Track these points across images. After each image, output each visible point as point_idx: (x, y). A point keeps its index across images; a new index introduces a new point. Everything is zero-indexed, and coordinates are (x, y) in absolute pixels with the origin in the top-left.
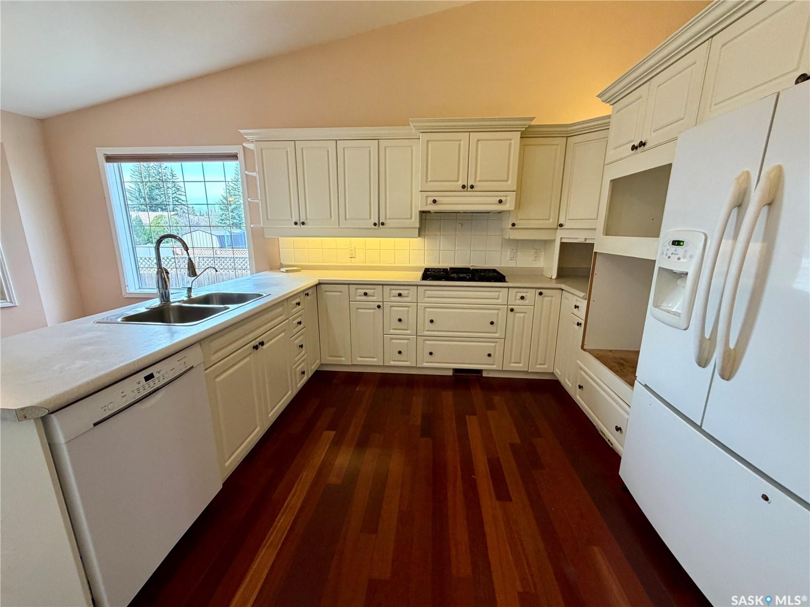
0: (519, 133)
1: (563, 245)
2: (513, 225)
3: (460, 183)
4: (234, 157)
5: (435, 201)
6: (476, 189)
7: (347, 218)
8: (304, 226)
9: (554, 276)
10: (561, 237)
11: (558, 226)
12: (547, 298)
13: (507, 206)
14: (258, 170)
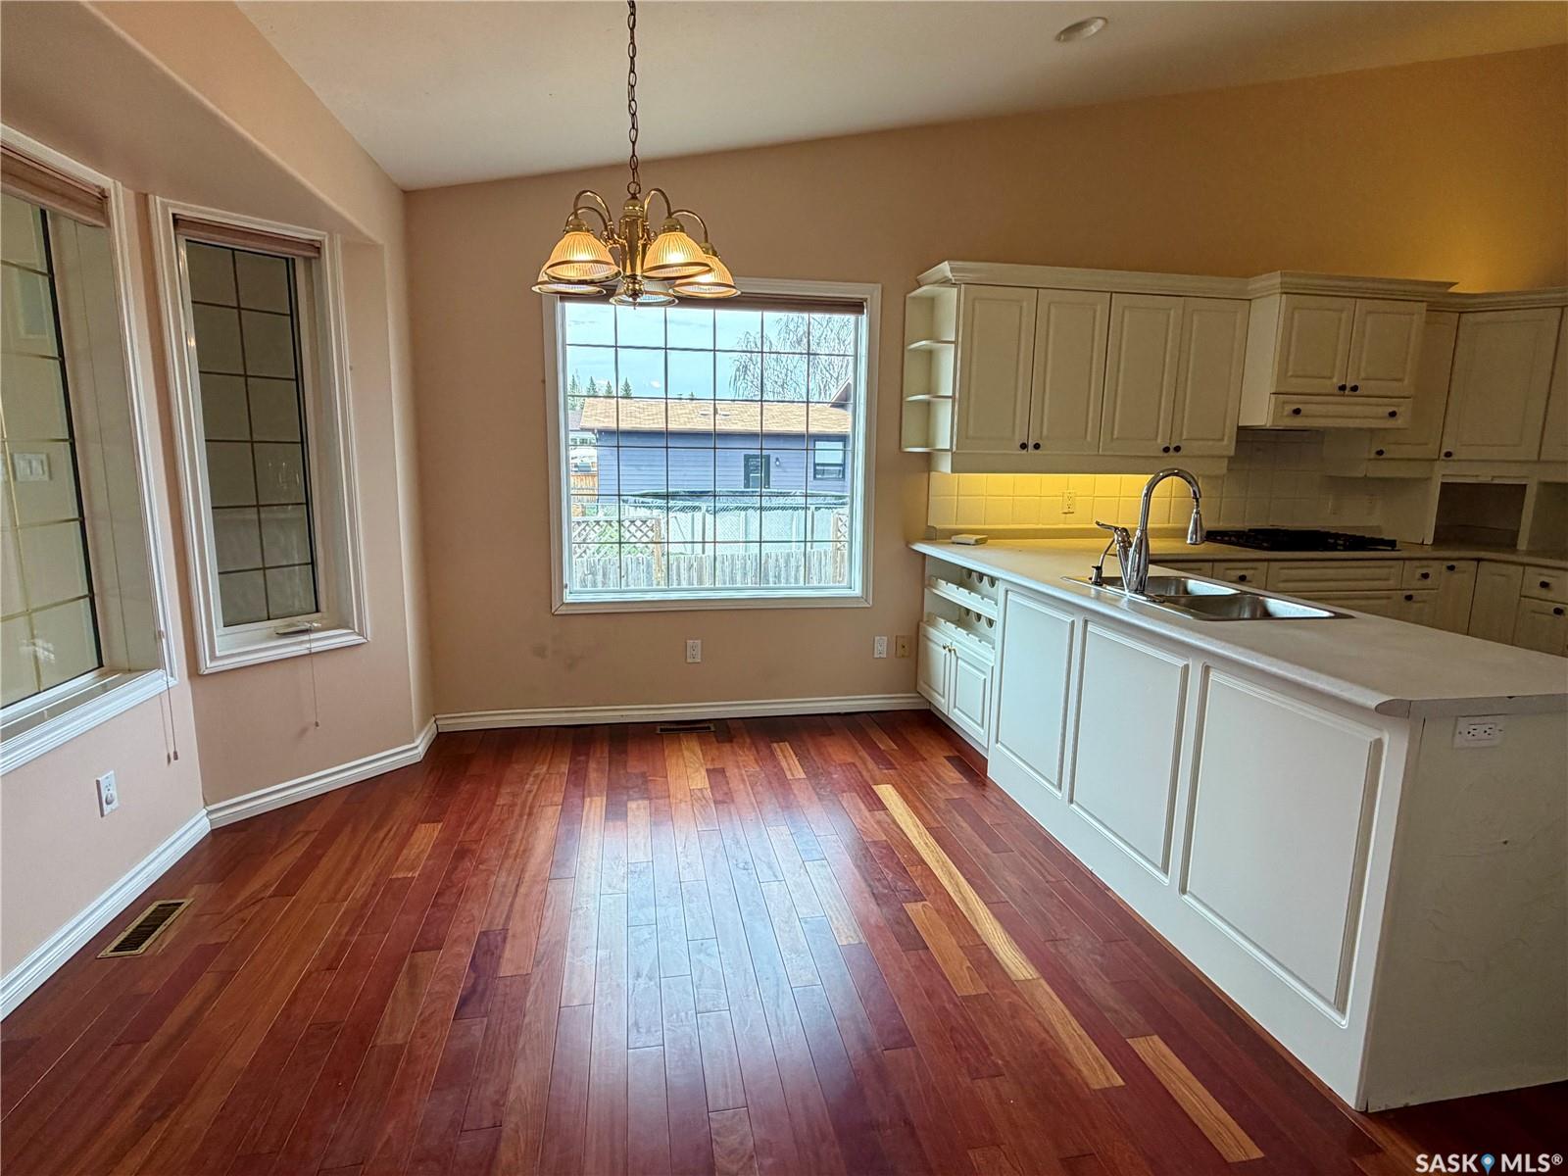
0: (1425, 304)
1: (1447, 489)
2: (1380, 453)
3: (1337, 381)
4: (855, 306)
5: (1297, 412)
6: (1358, 392)
7: (1115, 436)
8: (1037, 451)
9: (1429, 540)
10: (1442, 473)
11: (1442, 457)
12: (1456, 576)
13: (1399, 422)
14: (960, 339)
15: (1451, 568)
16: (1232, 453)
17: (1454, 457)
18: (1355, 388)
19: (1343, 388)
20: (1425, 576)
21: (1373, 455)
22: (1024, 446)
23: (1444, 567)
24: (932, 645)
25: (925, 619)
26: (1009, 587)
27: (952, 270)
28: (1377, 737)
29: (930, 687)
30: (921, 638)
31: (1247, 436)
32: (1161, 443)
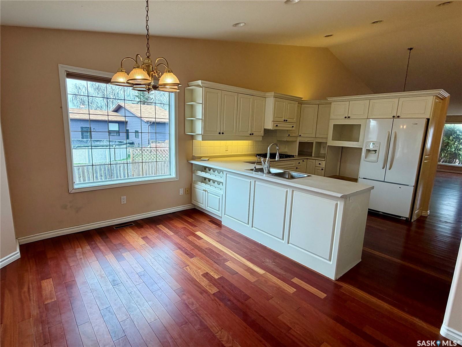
0: (298, 102)
1: (300, 143)
2: (289, 135)
3: (283, 119)
5: (277, 126)
6: (287, 122)
7: (240, 131)
8: (223, 135)
9: (297, 155)
10: (299, 140)
11: (299, 136)
12: (304, 163)
13: (294, 128)
14: (203, 103)
15: (303, 161)
16: (263, 135)
17: (301, 136)
18: (287, 121)
19: (285, 120)
20: (299, 163)
21: (288, 136)
22: (220, 133)
23: (302, 161)
24: (197, 190)
25: (193, 182)
26: (227, 173)
27: (202, 83)
28: (336, 202)
29: (198, 202)
30: (192, 188)
31: (266, 131)
32: (249, 133)
